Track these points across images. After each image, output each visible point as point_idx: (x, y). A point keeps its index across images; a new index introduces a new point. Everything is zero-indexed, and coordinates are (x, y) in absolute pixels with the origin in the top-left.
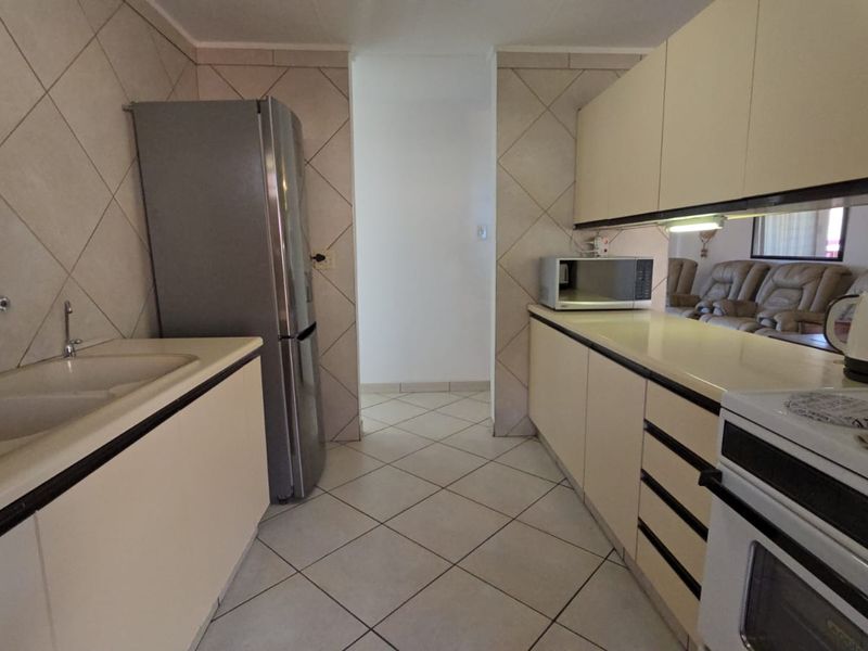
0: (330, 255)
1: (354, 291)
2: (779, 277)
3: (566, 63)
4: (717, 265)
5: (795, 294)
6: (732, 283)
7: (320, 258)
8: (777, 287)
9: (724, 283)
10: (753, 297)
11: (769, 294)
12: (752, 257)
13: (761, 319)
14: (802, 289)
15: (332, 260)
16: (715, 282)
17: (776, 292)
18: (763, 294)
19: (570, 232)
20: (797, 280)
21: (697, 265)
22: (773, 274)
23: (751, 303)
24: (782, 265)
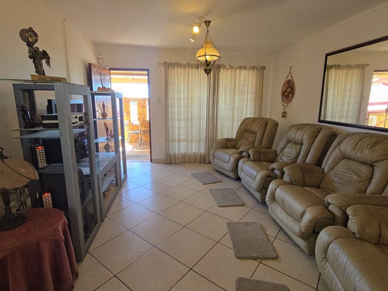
2: (346, 147)
4: (292, 126)
5: (364, 170)
6: (302, 144)
8: (344, 157)
9: (296, 143)
10: (319, 162)
11: (336, 162)
12: (320, 121)
14: (372, 166)
16: (289, 141)
17: (342, 163)
18: (330, 162)
20: (367, 154)
21: (277, 125)
22: (340, 143)
23: (317, 168)
24: (354, 134)
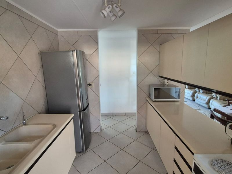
0: (93, 84)
1: (99, 93)
3: (157, 32)
7: (90, 85)
13: (213, 95)
15: (93, 85)
19: (158, 77)
